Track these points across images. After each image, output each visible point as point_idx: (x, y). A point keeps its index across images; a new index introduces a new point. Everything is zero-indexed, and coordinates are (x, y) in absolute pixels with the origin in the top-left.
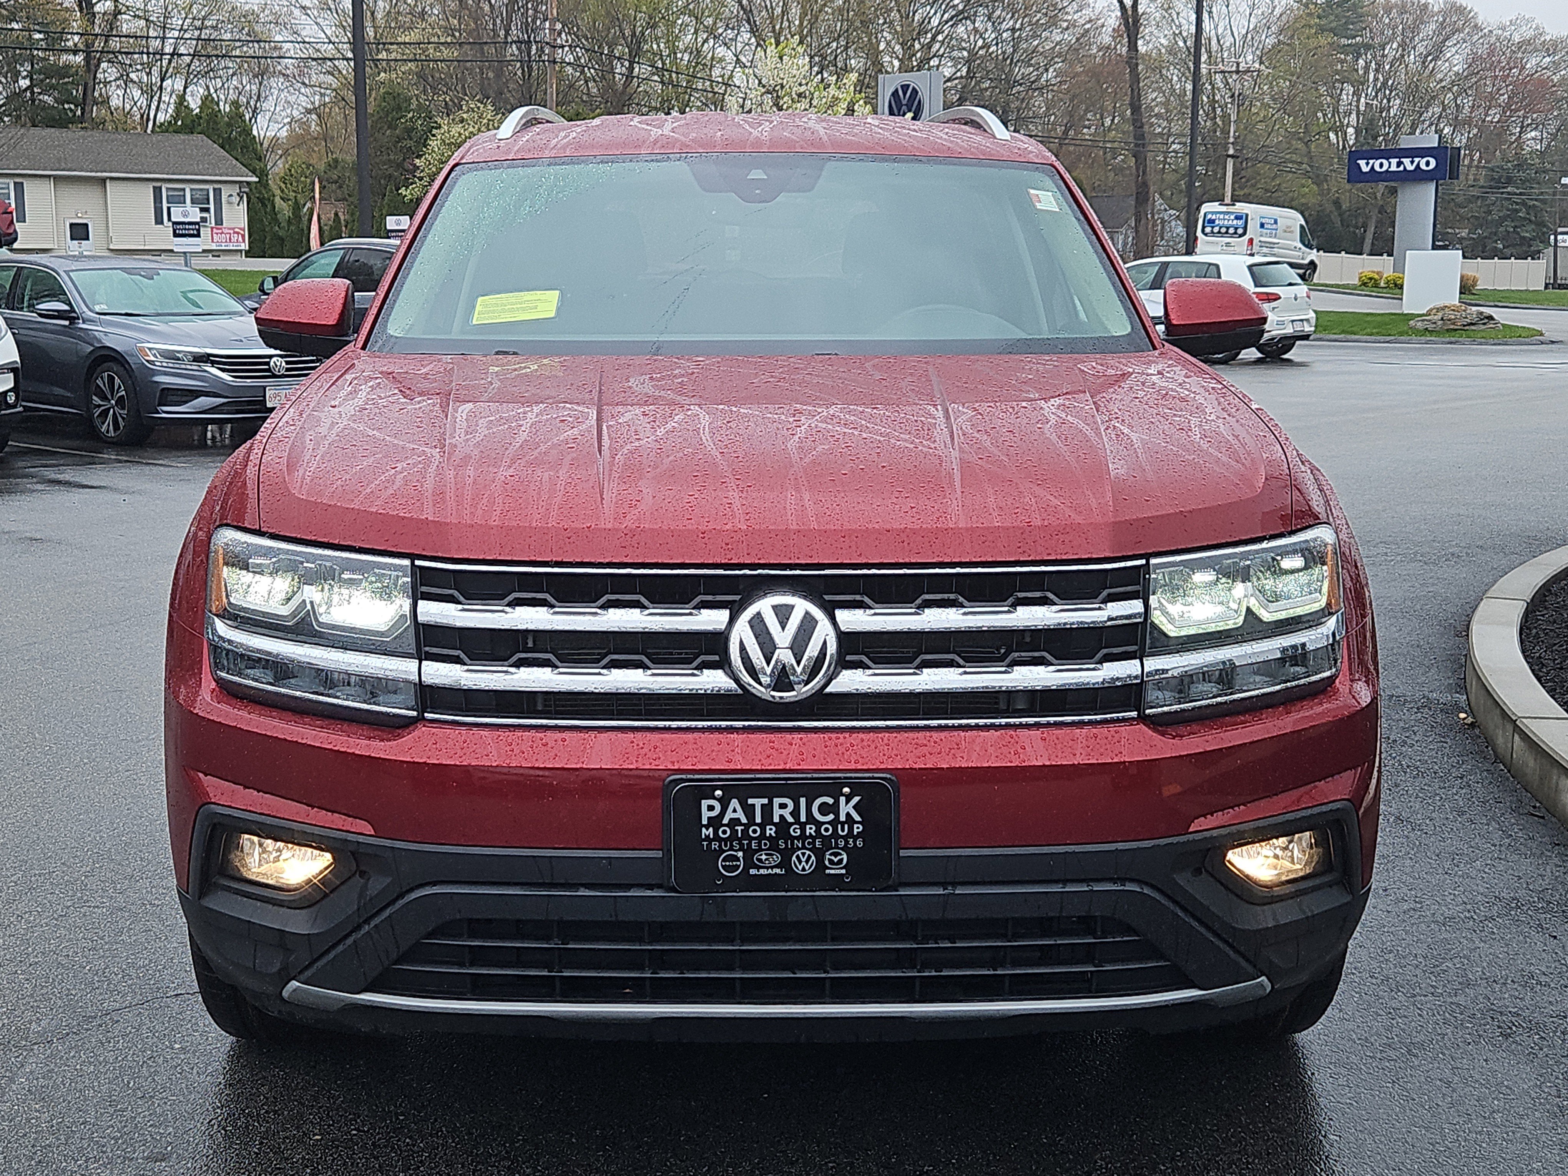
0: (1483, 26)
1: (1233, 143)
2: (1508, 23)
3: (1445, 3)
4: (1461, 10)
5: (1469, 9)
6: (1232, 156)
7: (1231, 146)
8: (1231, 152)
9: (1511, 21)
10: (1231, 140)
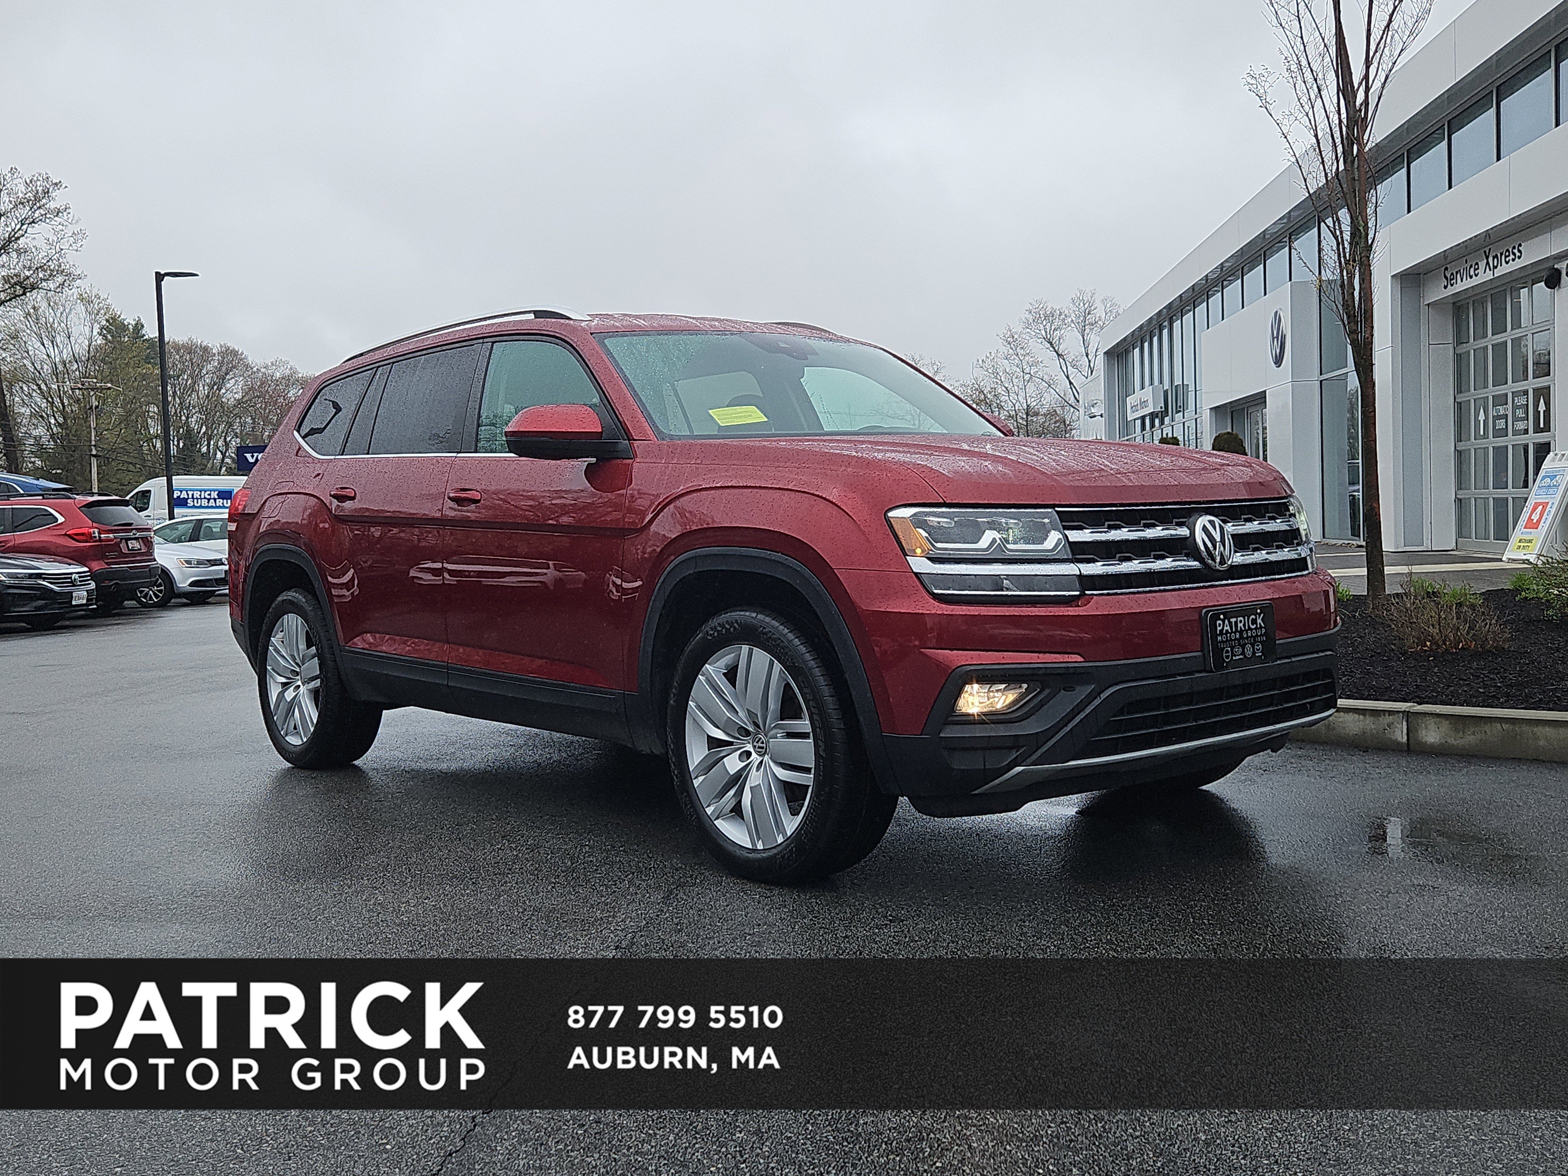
0: (253, 365)
1: (94, 446)
2: (270, 364)
3: (221, 346)
4: (234, 353)
5: (240, 352)
6: (94, 456)
7: (92, 447)
8: (94, 452)
9: (272, 363)
10: (93, 443)
